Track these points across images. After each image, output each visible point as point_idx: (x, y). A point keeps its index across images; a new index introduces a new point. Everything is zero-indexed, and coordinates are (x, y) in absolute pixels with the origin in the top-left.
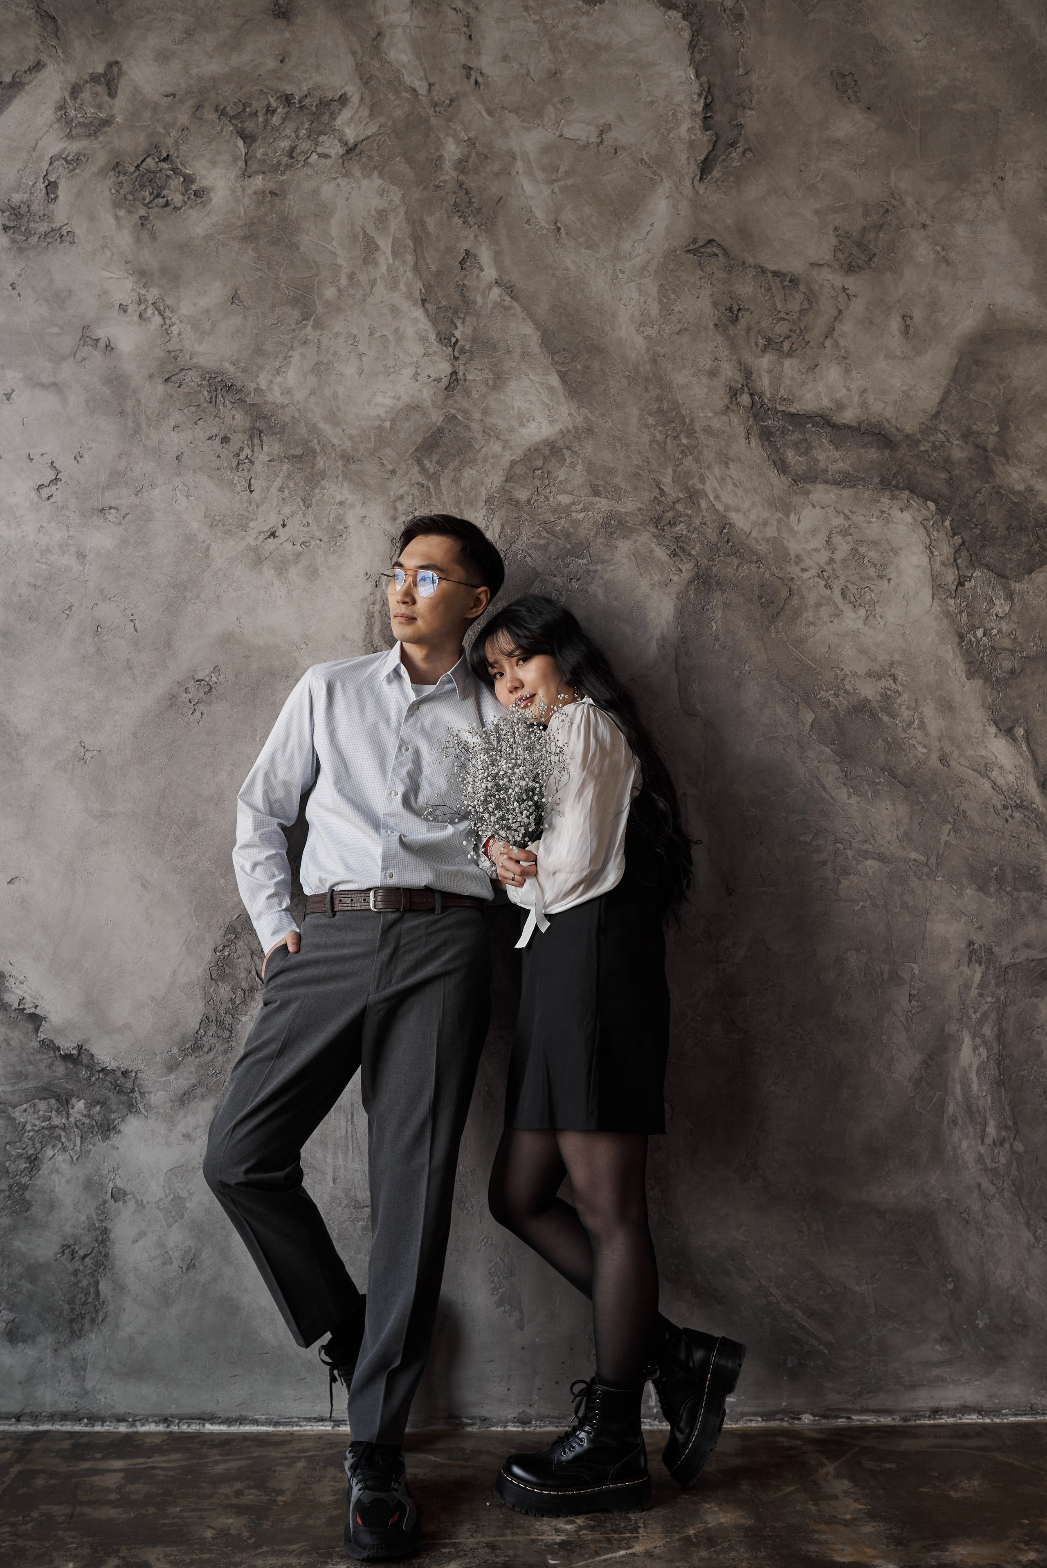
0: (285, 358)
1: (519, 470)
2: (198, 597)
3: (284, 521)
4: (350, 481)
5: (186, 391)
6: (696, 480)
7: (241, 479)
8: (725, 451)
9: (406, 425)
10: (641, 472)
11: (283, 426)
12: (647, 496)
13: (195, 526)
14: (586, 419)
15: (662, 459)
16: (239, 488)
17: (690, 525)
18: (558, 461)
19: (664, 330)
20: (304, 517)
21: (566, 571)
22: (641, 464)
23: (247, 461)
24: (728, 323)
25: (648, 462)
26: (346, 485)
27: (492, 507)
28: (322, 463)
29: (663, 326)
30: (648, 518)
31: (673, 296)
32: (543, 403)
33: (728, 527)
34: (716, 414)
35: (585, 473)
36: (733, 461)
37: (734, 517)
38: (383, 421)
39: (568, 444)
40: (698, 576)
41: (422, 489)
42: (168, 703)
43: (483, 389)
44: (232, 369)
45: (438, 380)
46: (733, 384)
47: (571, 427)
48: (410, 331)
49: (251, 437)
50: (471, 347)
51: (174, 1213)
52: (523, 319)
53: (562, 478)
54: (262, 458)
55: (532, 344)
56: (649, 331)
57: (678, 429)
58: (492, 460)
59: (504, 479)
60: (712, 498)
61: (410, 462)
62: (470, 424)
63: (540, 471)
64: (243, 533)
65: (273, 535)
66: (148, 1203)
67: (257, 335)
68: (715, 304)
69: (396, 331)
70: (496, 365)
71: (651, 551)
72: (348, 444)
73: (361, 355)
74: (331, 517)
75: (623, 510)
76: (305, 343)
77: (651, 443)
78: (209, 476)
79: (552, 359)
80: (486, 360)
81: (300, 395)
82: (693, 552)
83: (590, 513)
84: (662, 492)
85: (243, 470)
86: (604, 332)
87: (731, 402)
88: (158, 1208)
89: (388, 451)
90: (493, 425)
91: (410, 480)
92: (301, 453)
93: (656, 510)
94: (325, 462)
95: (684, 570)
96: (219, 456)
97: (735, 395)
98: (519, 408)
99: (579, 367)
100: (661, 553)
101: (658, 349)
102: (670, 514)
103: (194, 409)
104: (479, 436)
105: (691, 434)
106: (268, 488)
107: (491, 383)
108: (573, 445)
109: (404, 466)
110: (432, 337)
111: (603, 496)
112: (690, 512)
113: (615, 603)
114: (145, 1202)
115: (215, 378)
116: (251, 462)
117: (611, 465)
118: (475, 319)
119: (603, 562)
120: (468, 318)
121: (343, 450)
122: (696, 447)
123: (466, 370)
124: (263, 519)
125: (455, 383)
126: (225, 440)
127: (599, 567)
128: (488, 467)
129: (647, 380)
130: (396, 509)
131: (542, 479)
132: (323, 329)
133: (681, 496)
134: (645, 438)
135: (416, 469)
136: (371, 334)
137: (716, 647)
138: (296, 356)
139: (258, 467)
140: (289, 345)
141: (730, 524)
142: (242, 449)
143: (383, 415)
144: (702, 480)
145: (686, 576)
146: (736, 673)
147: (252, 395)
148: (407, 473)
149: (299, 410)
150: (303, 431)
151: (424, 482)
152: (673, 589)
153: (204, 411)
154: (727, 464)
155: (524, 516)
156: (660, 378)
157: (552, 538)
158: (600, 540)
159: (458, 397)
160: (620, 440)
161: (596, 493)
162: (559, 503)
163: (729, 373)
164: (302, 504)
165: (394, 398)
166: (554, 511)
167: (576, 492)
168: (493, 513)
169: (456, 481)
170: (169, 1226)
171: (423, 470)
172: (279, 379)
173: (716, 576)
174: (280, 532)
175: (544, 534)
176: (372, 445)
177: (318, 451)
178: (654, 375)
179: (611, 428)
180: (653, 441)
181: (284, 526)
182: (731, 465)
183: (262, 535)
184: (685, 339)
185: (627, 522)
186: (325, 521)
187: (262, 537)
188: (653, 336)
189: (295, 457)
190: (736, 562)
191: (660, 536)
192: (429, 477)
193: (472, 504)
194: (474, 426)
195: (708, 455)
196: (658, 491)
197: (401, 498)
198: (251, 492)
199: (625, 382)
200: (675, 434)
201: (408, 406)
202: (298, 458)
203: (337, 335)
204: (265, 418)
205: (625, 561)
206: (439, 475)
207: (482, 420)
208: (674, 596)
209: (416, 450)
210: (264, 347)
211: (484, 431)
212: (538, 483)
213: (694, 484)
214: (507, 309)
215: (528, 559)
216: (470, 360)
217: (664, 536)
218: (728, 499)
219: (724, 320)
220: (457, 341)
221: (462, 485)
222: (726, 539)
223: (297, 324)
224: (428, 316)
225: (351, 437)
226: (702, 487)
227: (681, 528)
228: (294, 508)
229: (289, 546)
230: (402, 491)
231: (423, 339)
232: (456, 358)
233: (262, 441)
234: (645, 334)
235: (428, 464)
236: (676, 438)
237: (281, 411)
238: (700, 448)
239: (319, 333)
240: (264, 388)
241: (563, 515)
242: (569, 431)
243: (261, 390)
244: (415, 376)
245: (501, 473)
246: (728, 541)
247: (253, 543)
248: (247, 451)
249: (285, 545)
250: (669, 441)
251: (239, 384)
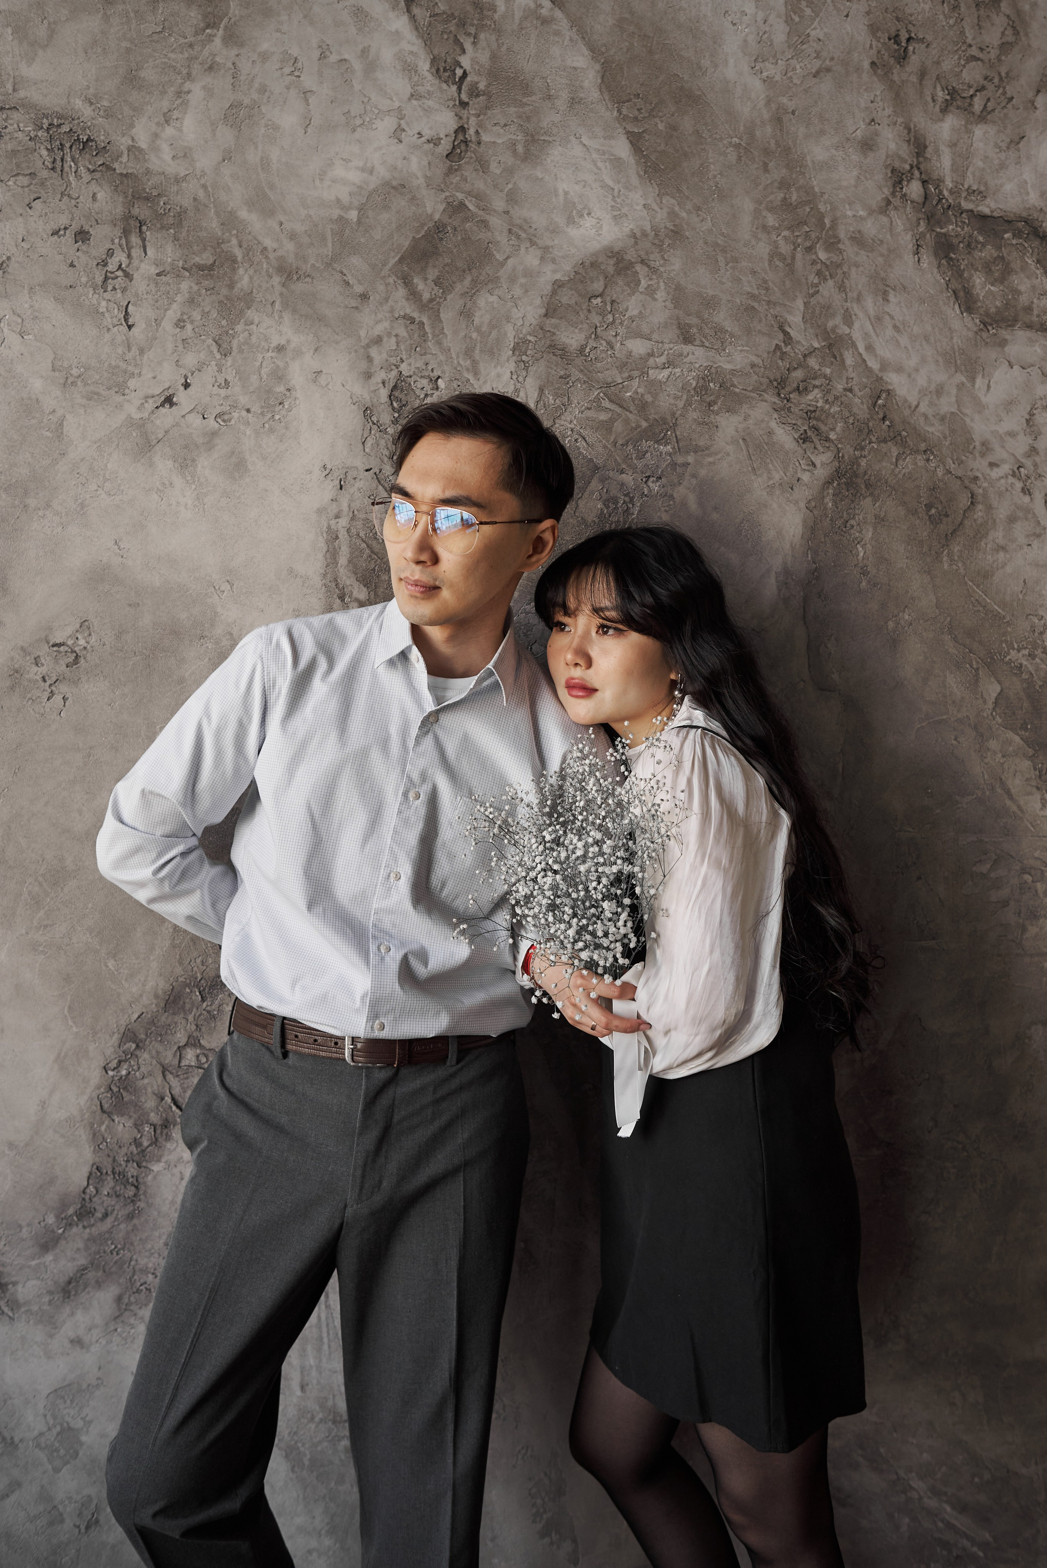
0: (179, 94)
1: (567, 297)
2: (48, 506)
3: (186, 378)
4: (294, 311)
5: (9, 147)
6: (838, 320)
7: (112, 305)
8: (883, 274)
9: (384, 216)
10: (756, 305)
11: (180, 214)
12: (765, 344)
13: (37, 384)
14: (672, 214)
15: (788, 284)
16: (108, 321)
17: (829, 391)
18: (628, 284)
19: (794, 69)
20: (220, 371)
21: (640, 464)
22: (756, 292)
23: (120, 273)
24: (892, 61)
25: (767, 289)
26: (287, 317)
27: (524, 358)
28: (246, 279)
29: (793, 62)
30: (765, 381)
31: (808, 11)
32: (605, 186)
33: (884, 395)
34: (871, 212)
35: (669, 304)
36: (894, 290)
37: (896, 380)
38: (347, 208)
39: (644, 257)
40: (838, 474)
41: (412, 327)
42: (8, 683)
43: (508, 159)
44: (87, 112)
45: (435, 141)
46: (897, 164)
47: (648, 228)
48: (387, 55)
49: (126, 233)
50: (487, 86)
51: (62, 1452)
52: (571, 40)
53: (633, 312)
54: (144, 269)
55: (586, 84)
56: (771, 70)
57: (813, 235)
58: (522, 280)
59: (543, 311)
60: (861, 349)
61: (391, 280)
62: (487, 217)
63: (599, 300)
64: (119, 398)
65: (169, 401)
66: (21, 1440)
67: (128, 50)
68: (873, 29)
69: (365, 52)
70: (528, 119)
71: (770, 433)
72: (290, 246)
73: (306, 94)
74: (264, 371)
75: (728, 367)
76: (211, 68)
77: (772, 256)
78: (56, 299)
79: (619, 111)
80: (512, 109)
81: (205, 161)
82: (833, 436)
83: (678, 370)
84: (788, 339)
85: (114, 289)
86: (700, 68)
87: (893, 194)
88: (38, 1446)
89: (355, 260)
90: (525, 220)
91: (392, 311)
92: (211, 262)
93: (778, 368)
94: (251, 278)
95: (818, 465)
96: (72, 265)
97: (900, 182)
98: (566, 193)
99: (661, 126)
100: (784, 437)
101: (784, 100)
102: (799, 374)
103: (25, 181)
104: (502, 238)
105: (832, 244)
106: (158, 322)
107: (520, 148)
108: (652, 257)
109: (381, 288)
110: (424, 66)
111: (697, 342)
112: (828, 371)
113: (715, 516)
114: (16, 1440)
115: (59, 126)
116: (128, 276)
117: (711, 292)
118: (493, 38)
119: (697, 450)
120: (482, 36)
121: (281, 258)
122: (839, 266)
123: (480, 125)
124: (150, 375)
125: (463, 147)
126: (82, 236)
127: (690, 459)
128: (517, 291)
129: (767, 152)
130: (370, 359)
131: (602, 313)
132: (242, 45)
133: (816, 345)
134: (763, 249)
135: (401, 292)
136: (323, 57)
137: (864, 584)
138: (197, 92)
139: (140, 284)
140: (185, 72)
141: (888, 392)
142: (110, 253)
143: (345, 199)
144: (848, 319)
145: (822, 473)
146: (891, 624)
147: (124, 159)
148: (387, 299)
149: (204, 186)
150: (212, 224)
151: (415, 315)
152: (802, 494)
153: (42, 184)
154: (885, 293)
155: (576, 374)
156: (787, 150)
157: (619, 410)
158: (693, 415)
159: (468, 172)
160: (724, 251)
161: (687, 339)
162: (630, 354)
163: (892, 146)
164: (214, 348)
165: (363, 170)
166: (622, 366)
167: (655, 336)
168: (526, 368)
169: (466, 314)
170: (57, 1470)
171: (413, 295)
172: (169, 131)
173: (865, 473)
174: (181, 396)
175: (606, 404)
176: (328, 250)
177: (239, 259)
178: (778, 144)
179: (710, 231)
180: (775, 254)
181: (187, 386)
182: (891, 297)
183: (151, 401)
184: (826, 86)
185: (734, 385)
186: (254, 379)
187: (150, 405)
188: (777, 78)
189: (201, 268)
190: (895, 451)
191: (783, 409)
192: (423, 307)
193: (492, 352)
194: (495, 221)
195: (858, 280)
196: (781, 336)
197: (378, 341)
198: (130, 327)
199: (732, 156)
200: (808, 244)
201: (387, 184)
202: (207, 270)
203: (265, 57)
204: (147, 199)
205: (730, 448)
206: (439, 304)
207: (507, 212)
208: (802, 505)
209: (401, 260)
210: (143, 74)
211: (510, 231)
212: (596, 319)
213: (836, 326)
214: (545, 21)
215: (581, 444)
216: (487, 108)
217: (789, 409)
218: (885, 351)
219: (886, 57)
220: (465, 75)
221: (477, 321)
222: (881, 416)
223: (196, 34)
224: (417, 29)
225: (293, 236)
226: (847, 331)
227: (814, 397)
228: (202, 356)
229: (195, 420)
230: (379, 330)
231: (409, 69)
232: (464, 105)
233: (144, 240)
234: (765, 74)
235: (420, 285)
236: (809, 249)
237: (175, 188)
238: (845, 268)
239: (235, 52)
240: (143, 145)
241: (636, 373)
242: (645, 234)
243: (140, 150)
244: (398, 134)
245: (538, 301)
246: (884, 419)
247: (137, 416)
248: (120, 257)
249: (190, 418)
250: (799, 256)
251: (101, 139)
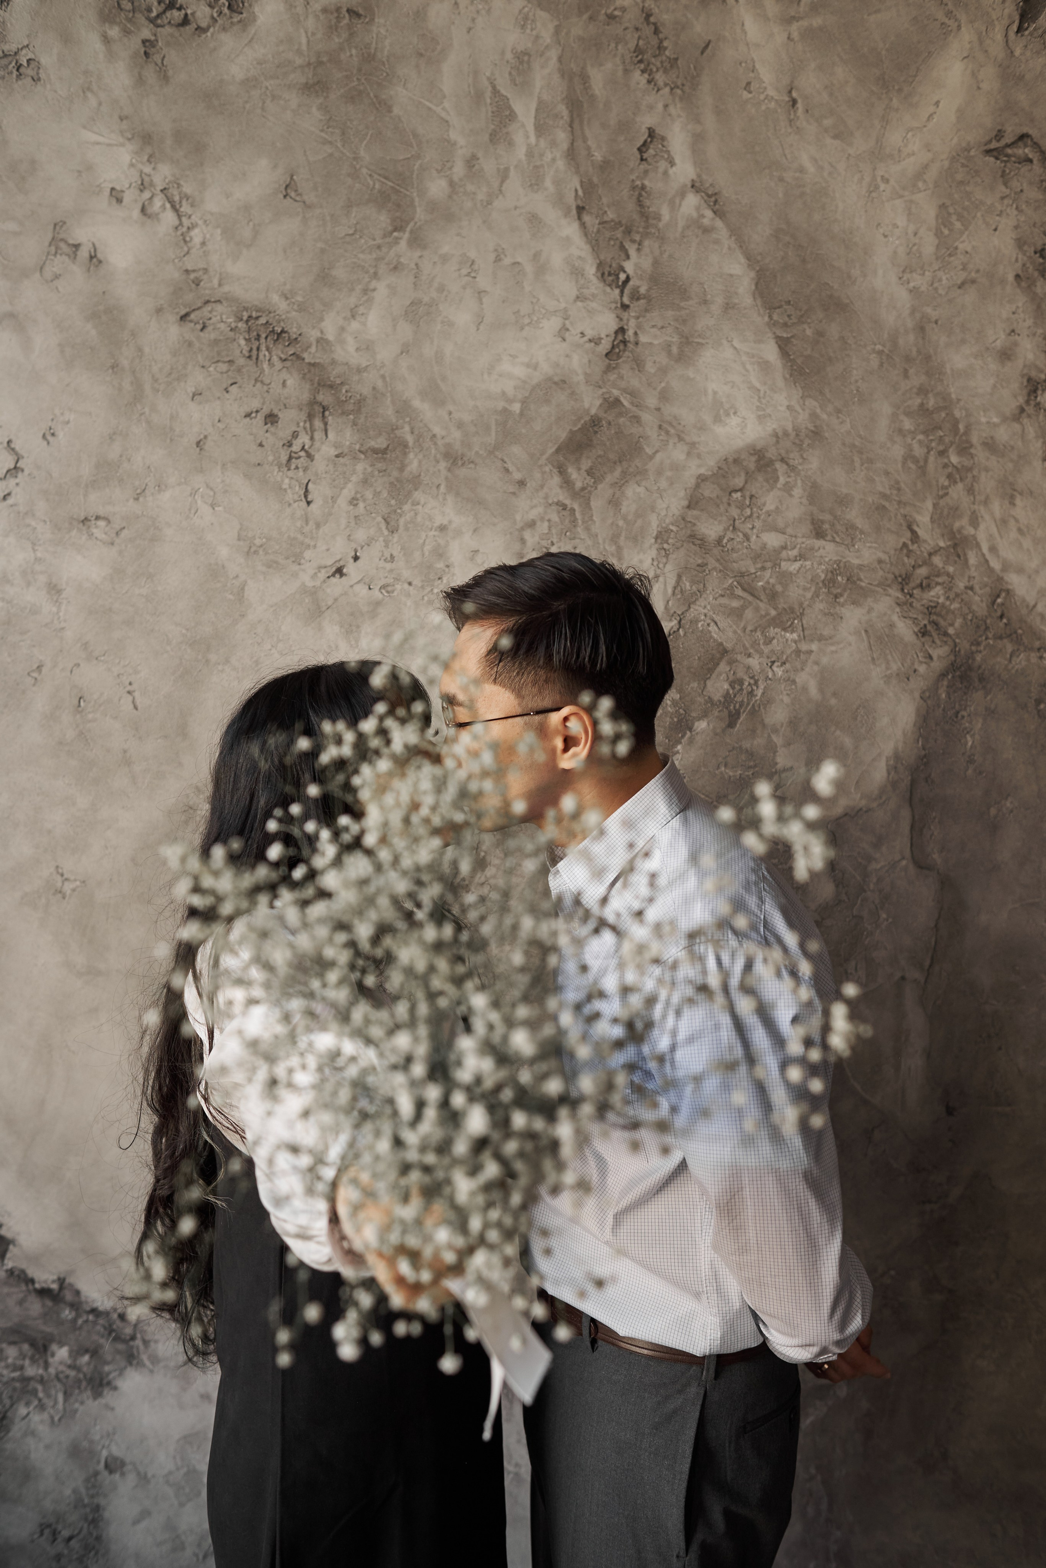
0: (365, 291)
1: (709, 491)
2: (227, 661)
3: (356, 551)
4: (457, 494)
5: (213, 336)
6: (965, 522)
7: (294, 482)
8: (1011, 479)
9: (545, 409)
10: (887, 504)
11: (359, 402)
12: (893, 542)
13: (224, 552)
14: (814, 416)
15: (919, 485)
16: (289, 497)
17: (950, 589)
18: (767, 481)
19: (940, 280)
20: (387, 546)
21: (766, 650)
22: (888, 492)
23: (302, 454)
24: (1036, 274)
25: (899, 489)
26: (450, 499)
27: (665, 546)
28: (415, 464)
29: (940, 274)
30: (891, 576)
31: (958, 225)
32: (752, 387)
33: (1003, 595)
34: (1005, 419)
35: (804, 501)
36: (1021, 494)
37: (1016, 582)
38: (511, 401)
39: (784, 455)
40: (953, 667)
41: (564, 513)
42: (183, 818)
43: (663, 359)
44: (282, 306)
45: (596, 341)
46: (1033, 374)
47: (790, 428)
48: (557, 259)
49: (310, 417)
50: (648, 291)
52: (729, 248)
53: (770, 506)
54: (325, 450)
55: (741, 290)
56: (919, 281)
57: (947, 440)
58: (669, 474)
59: (686, 503)
60: (985, 550)
61: (547, 469)
62: (640, 413)
63: (739, 494)
64: (295, 567)
65: (339, 572)
66: (153, 1476)
67: (323, 251)
68: (1020, 243)
69: (536, 256)
70: (684, 322)
71: (892, 626)
72: (457, 435)
73: (480, 294)
74: (427, 548)
75: (856, 562)
76: (395, 268)
77: (905, 459)
78: (245, 476)
79: (770, 317)
80: (670, 313)
81: (385, 354)
82: (951, 631)
83: (808, 563)
84: (915, 537)
85: (297, 468)
86: (849, 277)
87: (1027, 402)
88: (167, 1483)
89: (516, 449)
90: (675, 417)
91: (546, 497)
92: (384, 446)
93: (904, 564)
94: (420, 462)
95: (935, 657)
96: (261, 445)
97: (1035, 391)
98: (715, 393)
99: (809, 332)
100: (905, 630)
101: (928, 310)
102: (923, 571)
103: (223, 367)
104: (652, 433)
105: (965, 449)
106: (334, 499)
107: (675, 350)
108: (792, 456)
109: (537, 475)
110: (591, 270)
111: (829, 538)
112: (951, 569)
113: (833, 701)
114: (149, 1475)
115: (257, 318)
116: (310, 456)
117: (845, 491)
118: (657, 245)
119: (821, 638)
120: (646, 243)
121: (448, 445)
122: (970, 469)
123: (639, 326)
124: (324, 547)
125: (622, 347)
126: (271, 419)
127: (814, 647)
128: (663, 484)
129: (908, 359)
130: (523, 541)
131: (741, 507)
132: (424, 247)
133: (942, 544)
134: (898, 451)
135: (556, 480)
136: (498, 260)
137: (970, 772)
138: (381, 289)
139: (320, 464)
140: (372, 271)
141: (1008, 592)
142: (295, 435)
143: (510, 392)
144: (975, 521)
145: (937, 665)
146: (993, 811)
147: (313, 349)
148: (542, 487)
149: (383, 377)
150: (388, 411)
151: (568, 502)
152: (918, 684)
153: (239, 370)
154: (1012, 497)
155: (712, 563)
156: (928, 358)
157: (750, 598)
158: (819, 606)
159: (625, 369)
160: (860, 452)
161: (819, 534)
162: (764, 546)
163: (1030, 356)
164: (383, 525)
165: (528, 366)
166: (756, 557)
167: (789, 531)
168: (667, 556)
169: (614, 503)
171: (567, 483)
172: (355, 325)
173: (980, 667)
174: (351, 568)
175: (739, 592)
176: (492, 439)
177: (411, 444)
178: (919, 352)
179: (849, 433)
180: (909, 457)
181: (356, 558)
182: (1018, 501)
183: (323, 571)
184: (969, 297)
185: (860, 580)
186: (417, 554)
187: (323, 575)
188: (923, 288)
189: (375, 451)
190: (1010, 647)
191: (905, 603)
192: (575, 495)
193: (636, 539)
194: (647, 417)
195: (987, 484)
196: (909, 534)
197: (532, 524)
198: (309, 503)
199: (875, 362)
200: (941, 448)
201: (549, 379)
202: (380, 453)
203: (445, 259)
204: (331, 387)
205: (852, 639)
206: (590, 493)
207: (658, 409)
208: (917, 695)
209: (558, 451)
210: (334, 273)
211: (660, 427)
212: (734, 512)
213: (962, 527)
214: (707, 230)
215: (713, 628)
216: (646, 310)
217: (911, 605)
218: (1008, 553)
219: (1031, 270)
220: (628, 279)
221: (624, 509)
222: (999, 613)
223: (384, 236)
224: (586, 235)
225: (460, 425)
226: (972, 531)
227: (936, 593)
228: (372, 531)
229: (362, 590)
230: (533, 514)
231: (577, 273)
232: (625, 307)
233: (326, 424)
234: (912, 285)
235: (573, 473)
236: (942, 453)
237: (356, 378)
238: (975, 473)
239: (418, 253)
240: (330, 337)
241: (769, 564)
242: (786, 434)
243: (327, 342)
244: (562, 333)
245: (682, 494)
246: (1002, 617)
247: (310, 584)
248: (304, 439)
249: (357, 588)
250: (931, 459)
251: (294, 331)
